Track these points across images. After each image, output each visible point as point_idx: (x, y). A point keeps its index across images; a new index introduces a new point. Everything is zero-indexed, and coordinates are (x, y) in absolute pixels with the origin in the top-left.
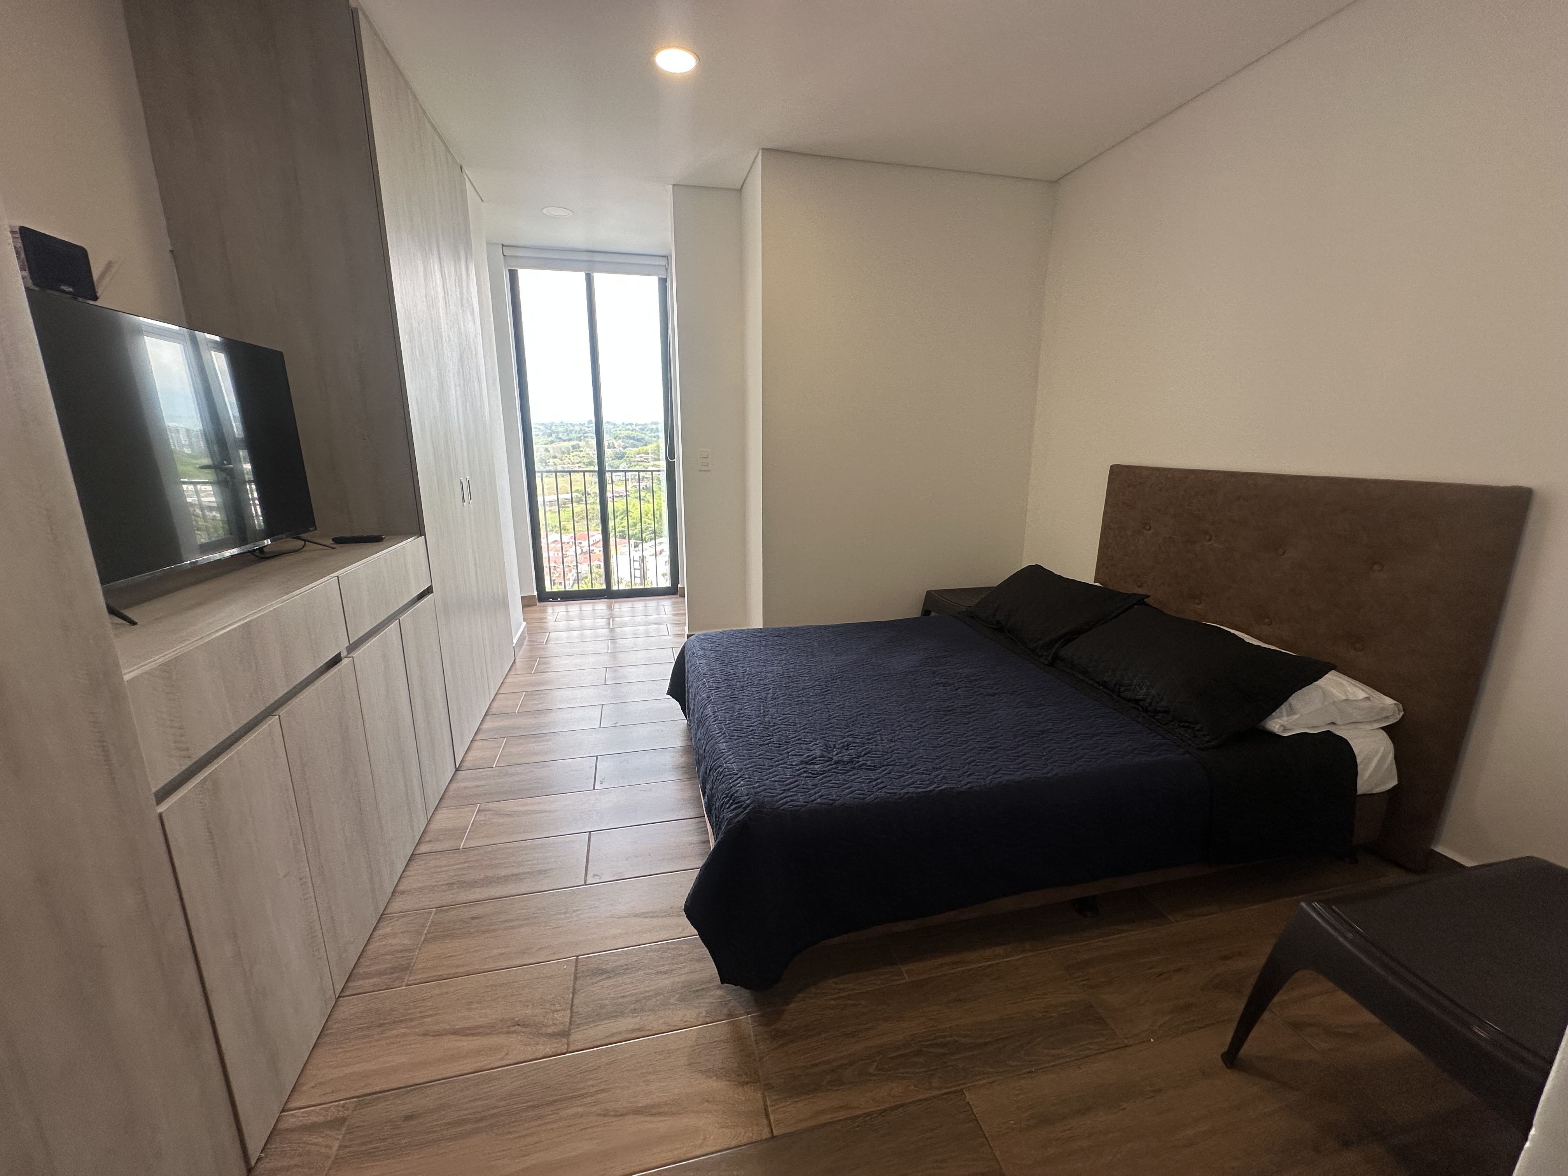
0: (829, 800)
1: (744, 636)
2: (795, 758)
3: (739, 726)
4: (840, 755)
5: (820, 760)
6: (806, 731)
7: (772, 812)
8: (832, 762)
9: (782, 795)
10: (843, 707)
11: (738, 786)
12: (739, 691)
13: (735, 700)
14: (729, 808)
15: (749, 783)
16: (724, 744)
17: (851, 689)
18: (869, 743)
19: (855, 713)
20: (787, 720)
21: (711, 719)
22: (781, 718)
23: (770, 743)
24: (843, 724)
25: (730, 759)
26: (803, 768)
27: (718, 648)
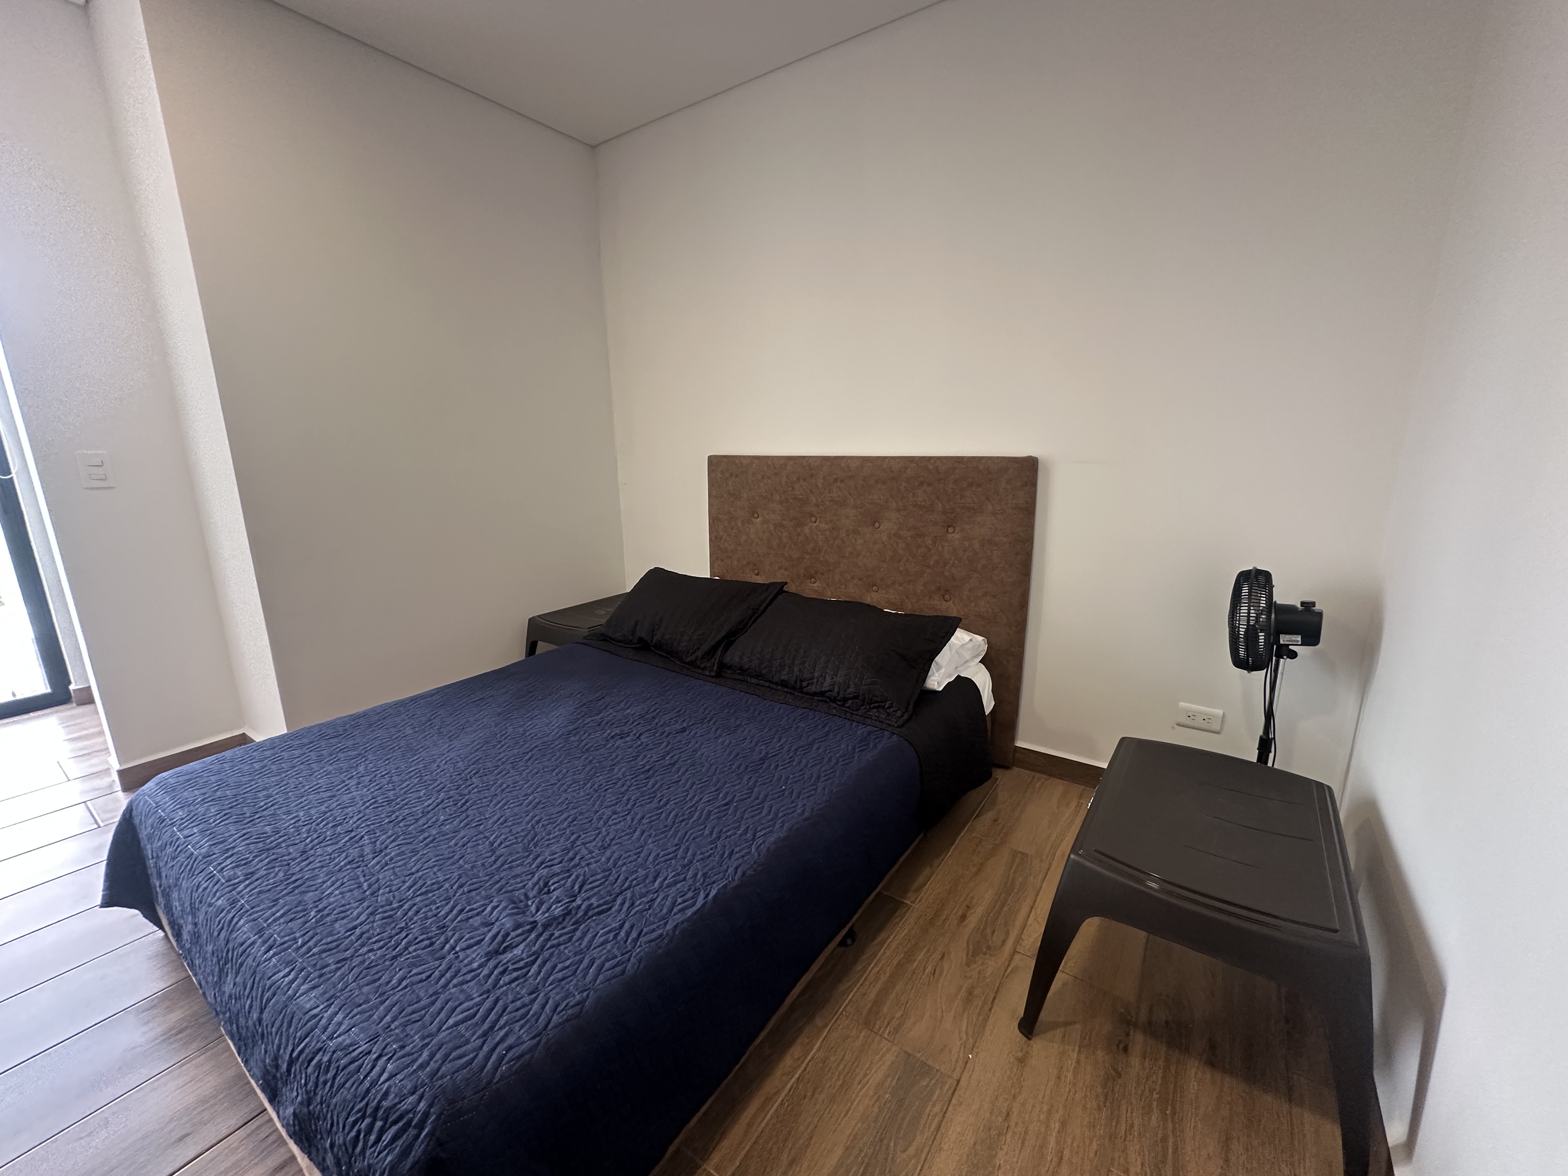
0: (573, 1006)
1: (267, 753)
2: (473, 953)
3: (329, 939)
4: (544, 908)
5: (517, 936)
6: (466, 889)
7: (482, 1099)
8: (540, 928)
9: (486, 1048)
10: (505, 821)
11: (382, 1079)
12: (299, 863)
13: (297, 887)
14: (378, 1140)
15: (407, 1060)
16: (313, 994)
17: (501, 786)
18: (575, 866)
19: (528, 823)
20: (420, 883)
21: (258, 950)
22: (407, 884)
23: (409, 944)
24: (520, 850)
25: (340, 1024)
26: (496, 967)
27: (218, 793)
